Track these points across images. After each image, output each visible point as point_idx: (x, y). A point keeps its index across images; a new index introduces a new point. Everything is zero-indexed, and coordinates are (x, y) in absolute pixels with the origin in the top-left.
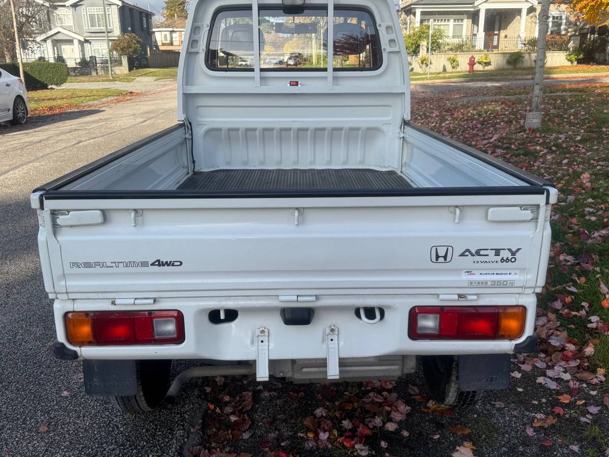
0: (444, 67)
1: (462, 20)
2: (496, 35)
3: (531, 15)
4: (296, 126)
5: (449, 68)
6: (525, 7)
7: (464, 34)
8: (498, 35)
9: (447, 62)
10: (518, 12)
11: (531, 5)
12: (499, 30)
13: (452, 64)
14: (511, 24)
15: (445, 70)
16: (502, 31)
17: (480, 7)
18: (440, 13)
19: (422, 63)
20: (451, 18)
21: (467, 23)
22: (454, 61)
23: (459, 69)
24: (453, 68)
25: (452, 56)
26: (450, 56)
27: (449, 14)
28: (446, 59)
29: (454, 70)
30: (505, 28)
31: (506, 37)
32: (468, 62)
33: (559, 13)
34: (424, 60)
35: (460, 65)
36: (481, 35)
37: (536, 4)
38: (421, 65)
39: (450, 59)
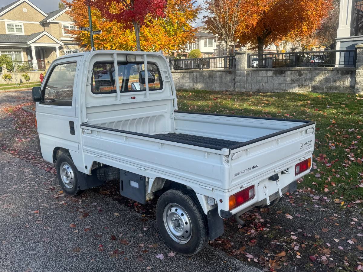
0: (21, 80)
1: (20, 52)
2: (42, 61)
3: (61, 50)
4: (131, 118)
5: (24, 80)
6: (57, 46)
7: (23, 60)
8: (44, 61)
9: (22, 77)
10: (54, 49)
11: (60, 45)
12: (44, 58)
13: (25, 78)
14: (51, 55)
15: (21, 82)
16: (45, 59)
17: (31, 45)
18: (5, 48)
19: (6, 78)
20: (13, 51)
21: (23, 55)
22: (26, 76)
23: (30, 81)
24: (27, 80)
25: (24, 74)
26: (23, 74)
27: (12, 49)
28: (21, 76)
29: (27, 82)
30: (47, 57)
31: (48, 62)
32: (39, 77)
33: (75, 50)
34: (7, 76)
35: (30, 79)
36: (35, 61)
37: (63, 45)
38: (5, 79)
39: (24, 75)
